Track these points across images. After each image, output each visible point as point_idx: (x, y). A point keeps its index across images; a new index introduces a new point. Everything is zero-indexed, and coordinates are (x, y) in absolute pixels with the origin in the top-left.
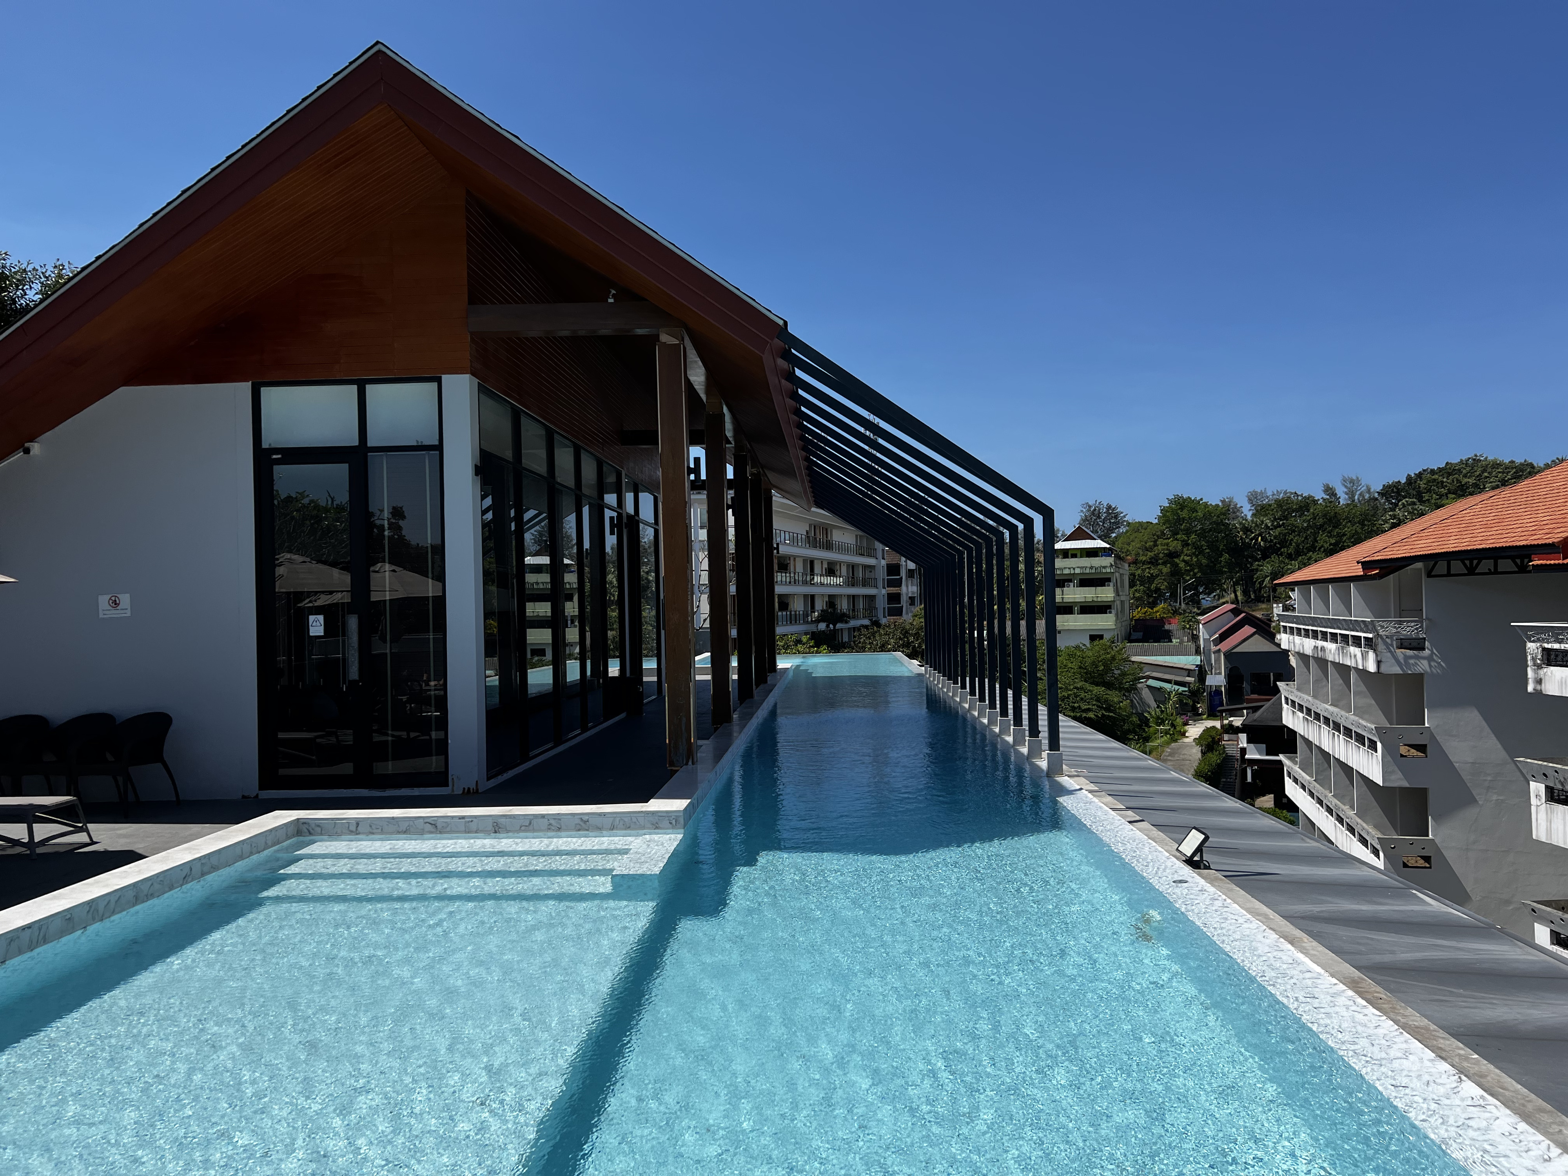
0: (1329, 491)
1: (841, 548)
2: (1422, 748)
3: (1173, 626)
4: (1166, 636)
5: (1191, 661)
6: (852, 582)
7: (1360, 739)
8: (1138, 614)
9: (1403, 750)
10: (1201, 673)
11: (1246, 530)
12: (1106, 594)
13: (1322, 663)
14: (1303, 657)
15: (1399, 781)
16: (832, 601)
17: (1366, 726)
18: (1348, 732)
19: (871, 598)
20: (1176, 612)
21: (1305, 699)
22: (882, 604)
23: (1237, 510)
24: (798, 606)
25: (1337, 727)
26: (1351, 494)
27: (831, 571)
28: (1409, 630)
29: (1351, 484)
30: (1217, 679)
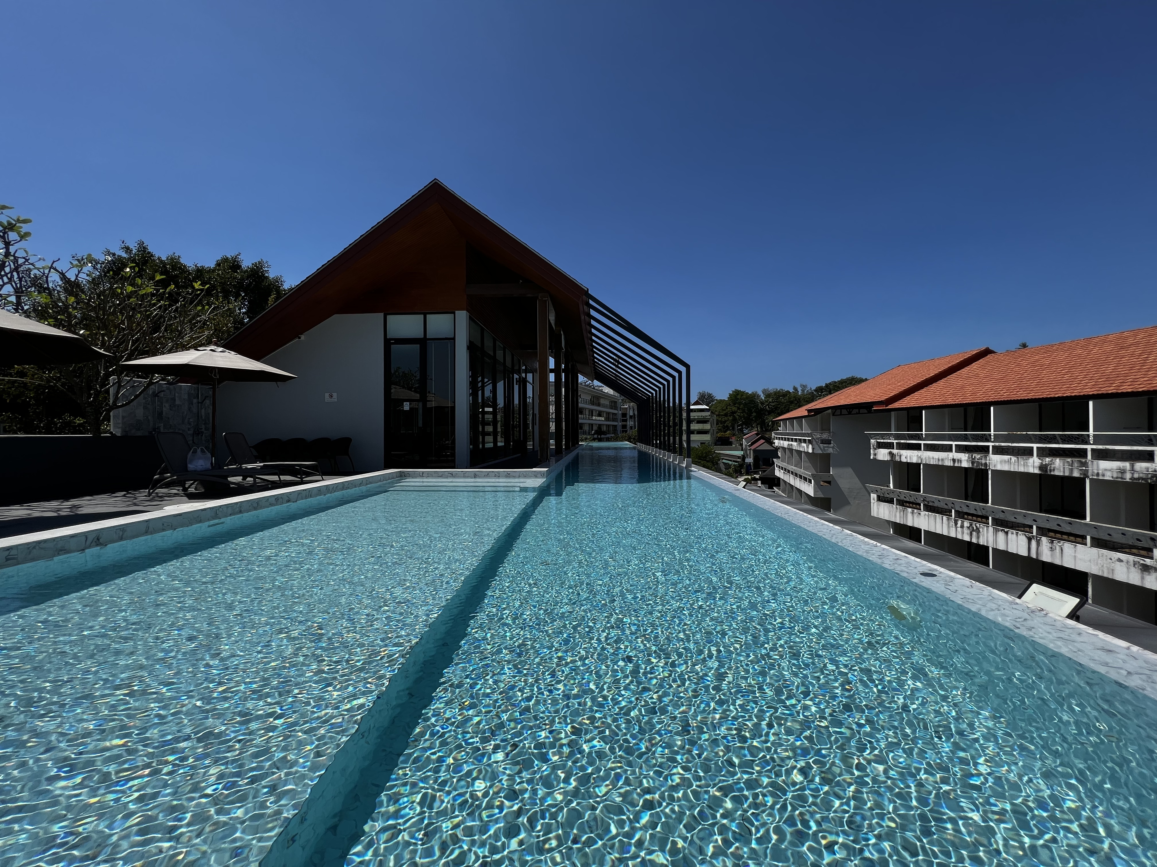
0: (795, 389)
1: (604, 406)
2: (829, 482)
3: (733, 439)
4: (730, 444)
5: (740, 453)
6: (607, 419)
7: (805, 479)
8: (719, 435)
9: (822, 483)
10: (743, 458)
11: (762, 403)
12: (707, 426)
13: (791, 450)
14: (784, 449)
15: (820, 495)
16: (600, 426)
17: (808, 474)
18: (801, 477)
19: (615, 426)
20: (734, 435)
21: (784, 465)
22: (619, 429)
23: (759, 396)
24: (586, 428)
25: (796, 475)
26: (803, 391)
27: (600, 415)
28: (825, 436)
29: (804, 387)
30: (750, 460)
